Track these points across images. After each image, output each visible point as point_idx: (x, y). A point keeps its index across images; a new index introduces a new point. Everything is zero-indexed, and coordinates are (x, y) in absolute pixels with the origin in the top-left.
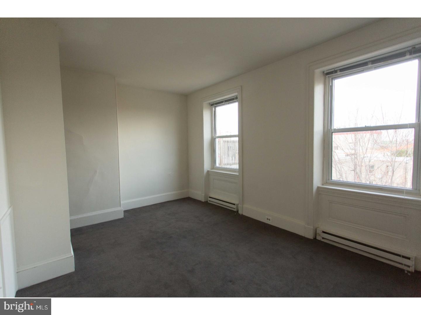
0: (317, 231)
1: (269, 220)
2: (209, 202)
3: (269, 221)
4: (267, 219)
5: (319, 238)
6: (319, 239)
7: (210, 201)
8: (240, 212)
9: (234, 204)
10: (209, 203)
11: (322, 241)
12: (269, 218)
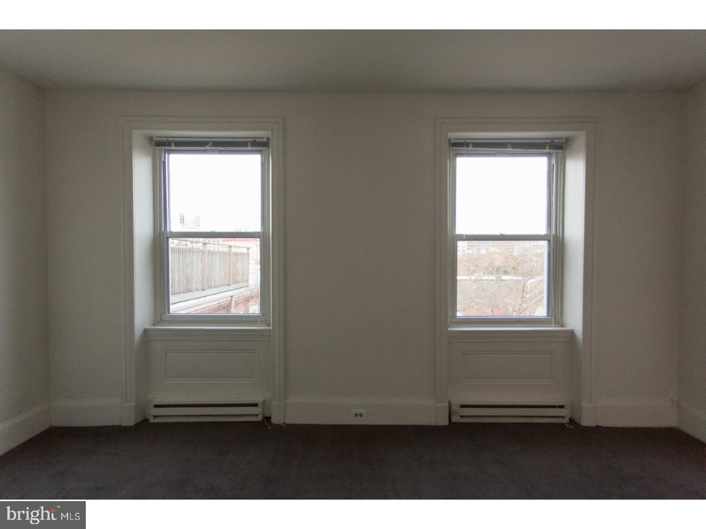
0: (453, 407)
1: (361, 415)
2: (152, 420)
3: (359, 417)
4: (356, 415)
5: (455, 419)
6: (457, 421)
7: (155, 417)
8: (276, 419)
9: (256, 405)
10: (152, 423)
11: (460, 423)
12: (358, 411)
